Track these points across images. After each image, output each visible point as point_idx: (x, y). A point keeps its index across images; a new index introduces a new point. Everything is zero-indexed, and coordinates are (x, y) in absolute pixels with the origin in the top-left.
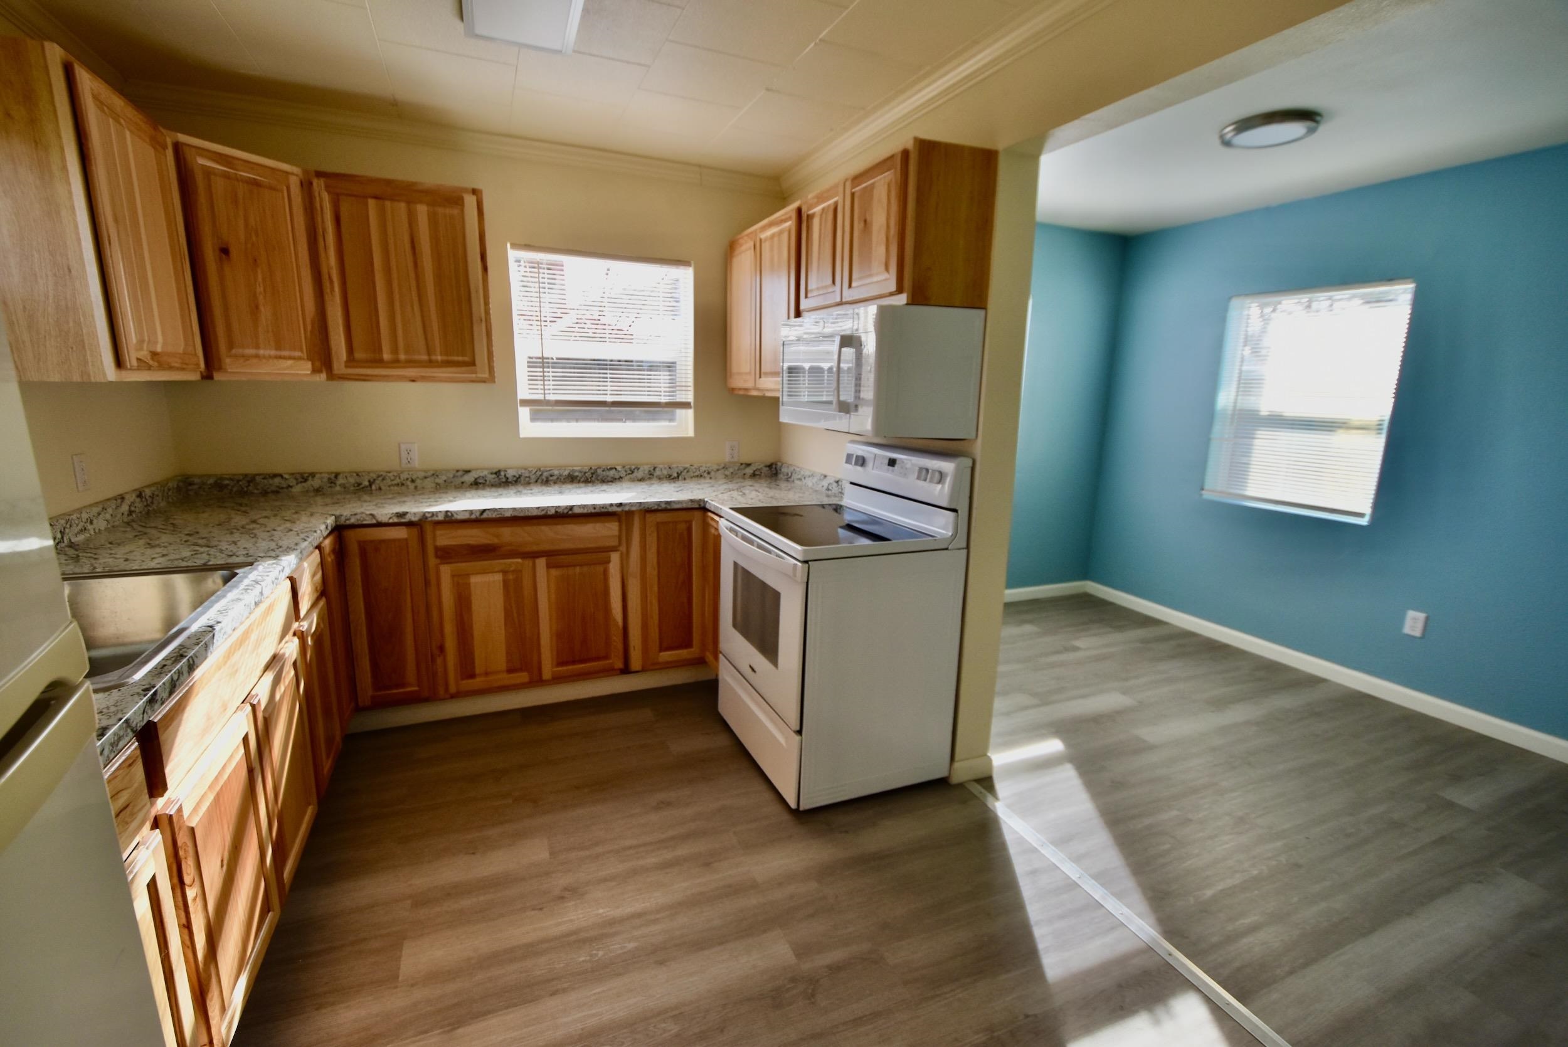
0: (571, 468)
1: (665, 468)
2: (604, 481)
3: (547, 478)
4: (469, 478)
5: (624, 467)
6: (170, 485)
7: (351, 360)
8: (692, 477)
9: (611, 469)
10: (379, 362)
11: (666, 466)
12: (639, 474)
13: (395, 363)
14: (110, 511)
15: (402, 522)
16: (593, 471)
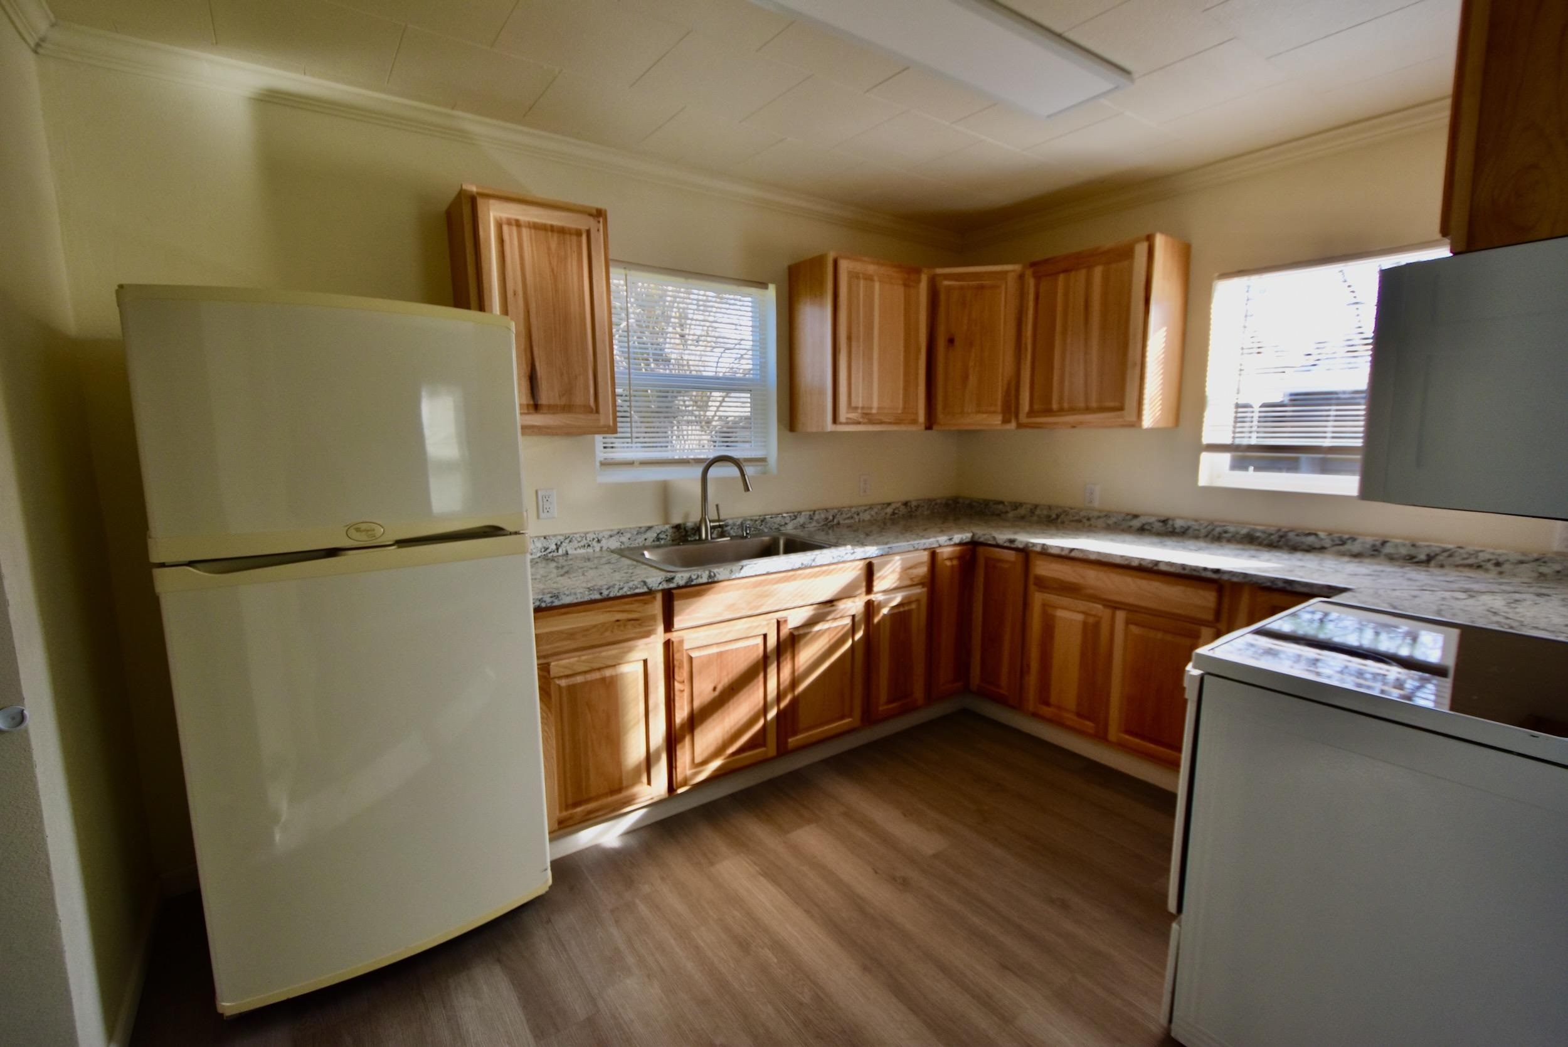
0: (1253, 527)
1: (1404, 545)
2: (1294, 548)
3: (1220, 534)
4: (1136, 523)
5: (1330, 534)
6: (938, 501)
7: (1032, 413)
8: (1457, 566)
9: (1310, 534)
10: (1048, 411)
11: (1407, 542)
12: (1356, 547)
13: (1061, 411)
14: (876, 510)
15: (1011, 546)
16: (1281, 533)
